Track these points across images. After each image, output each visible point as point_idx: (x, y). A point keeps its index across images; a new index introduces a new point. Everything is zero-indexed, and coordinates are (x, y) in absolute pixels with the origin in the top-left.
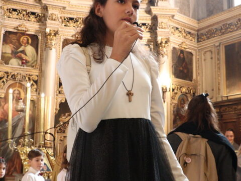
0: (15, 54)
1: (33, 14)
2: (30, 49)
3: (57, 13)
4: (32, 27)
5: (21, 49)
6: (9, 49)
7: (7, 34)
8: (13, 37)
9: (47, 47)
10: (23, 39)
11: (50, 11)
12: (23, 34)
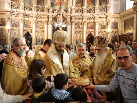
0: (78, 27)
1: (81, 18)
2: (81, 26)
3: (86, 18)
4: (81, 21)
5: (79, 26)
6: (77, 26)
7: (76, 23)
8: (77, 24)
9: (84, 25)
10: (79, 24)
11: (84, 17)
12: (79, 23)
